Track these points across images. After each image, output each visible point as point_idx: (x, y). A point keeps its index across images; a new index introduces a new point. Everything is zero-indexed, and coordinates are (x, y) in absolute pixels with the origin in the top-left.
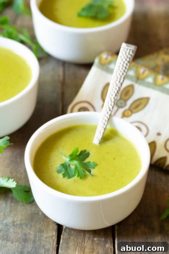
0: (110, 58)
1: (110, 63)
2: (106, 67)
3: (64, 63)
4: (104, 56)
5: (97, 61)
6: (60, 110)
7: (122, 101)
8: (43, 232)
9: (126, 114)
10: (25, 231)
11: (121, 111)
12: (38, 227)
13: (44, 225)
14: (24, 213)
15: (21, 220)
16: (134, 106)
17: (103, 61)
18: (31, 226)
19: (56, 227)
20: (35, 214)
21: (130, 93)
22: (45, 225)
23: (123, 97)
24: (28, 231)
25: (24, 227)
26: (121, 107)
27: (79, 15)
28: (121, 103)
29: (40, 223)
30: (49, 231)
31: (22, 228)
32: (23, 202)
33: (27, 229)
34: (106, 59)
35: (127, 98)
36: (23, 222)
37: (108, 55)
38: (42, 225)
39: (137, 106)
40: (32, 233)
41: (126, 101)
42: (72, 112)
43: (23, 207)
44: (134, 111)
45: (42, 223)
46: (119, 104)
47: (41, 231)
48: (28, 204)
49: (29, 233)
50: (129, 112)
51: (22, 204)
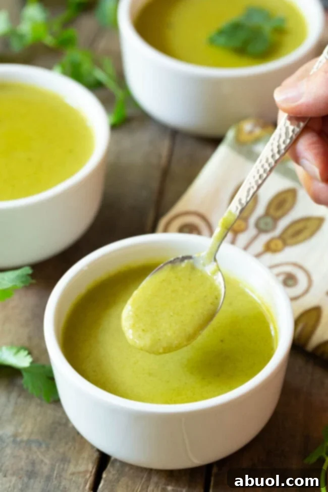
0: (258, 131)
1: (257, 140)
2: (246, 150)
3: (174, 134)
4: (247, 126)
5: (231, 135)
6: (149, 222)
7: (269, 220)
8: (69, 462)
9: (273, 246)
10: (35, 457)
11: (264, 238)
12: (61, 450)
13: (72, 448)
14: (39, 419)
15: (32, 433)
16: (290, 232)
17: (244, 137)
18: (48, 447)
19: (96, 455)
20: (60, 424)
21: (287, 205)
22: (75, 448)
23: (272, 211)
24: (41, 457)
25: (34, 447)
26: (265, 231)
27: (212, 41)
28: (266, 224)
29: (66, 443)
30: (80, 462)
31: (30, 449)
32: (40, 398)
33: (39, 453)
34: (251, 132)
35: (279, 213)
36: (33, 437)
37: (255, 125)
38: (70, 448)
39: (298, 233)
40: (47, 461)
41: (276, 220)
42: (166, 230)
43: (39, 408)
44: (289, 241)
45: (70, 444)
46: (262, 226)
47: (65, 460)
48: (50, 403)
49: (42, 461)
50: (280, 243)
51: (39, 401)
